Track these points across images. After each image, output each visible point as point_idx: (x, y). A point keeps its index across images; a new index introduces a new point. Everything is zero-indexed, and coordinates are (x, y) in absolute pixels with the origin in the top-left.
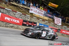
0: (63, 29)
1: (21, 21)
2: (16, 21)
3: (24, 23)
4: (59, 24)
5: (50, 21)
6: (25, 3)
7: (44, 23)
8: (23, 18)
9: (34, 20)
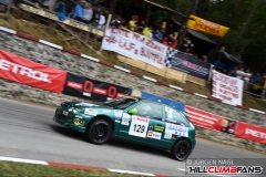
0: (250, 119)
2: (35, 72)
3: (71, 84)
4: (230, 99)
5: (195, 88)
7: (163, 94)
8: (69, 65)
9: (119, 78)
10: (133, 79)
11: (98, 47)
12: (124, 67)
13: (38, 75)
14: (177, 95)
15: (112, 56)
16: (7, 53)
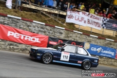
1: (42, 40)
2: (32, 38)
6: (55, 5)
7: (102, 44)
8: (49, 33)
9: (76, 37)
10: (84, 37)
11: (64, 22)
12: (79, 31)
13: (34, 40)
14: (111, 44)
15: (72, 26)
16: (18, 29)
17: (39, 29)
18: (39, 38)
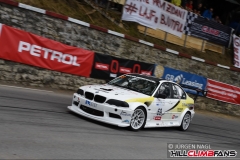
2: (65, 56)
3: (99, 66)
5: (215, 58)
7: (184, 67)
8: (96, 44)
9: (143, 53)
14: (199, 68)
16: (38, 37)
17: (78, 36)
18: (78, 56)
